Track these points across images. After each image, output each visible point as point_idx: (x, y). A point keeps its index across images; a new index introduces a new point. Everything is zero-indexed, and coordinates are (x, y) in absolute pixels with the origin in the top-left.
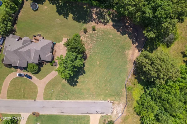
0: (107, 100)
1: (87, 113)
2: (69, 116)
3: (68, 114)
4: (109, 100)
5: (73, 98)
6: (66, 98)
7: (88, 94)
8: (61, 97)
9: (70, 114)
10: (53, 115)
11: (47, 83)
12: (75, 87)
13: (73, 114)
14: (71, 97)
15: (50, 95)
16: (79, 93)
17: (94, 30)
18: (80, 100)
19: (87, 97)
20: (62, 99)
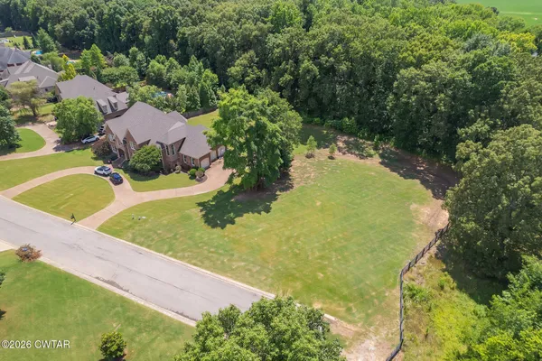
3: (126, 295)
5: (187, 254)
6: (166, 248)
7: (243, 261)
8: (153, 240)
9: (132, 299)
11: (148, 200)
12: (218, 230)
13: (142, 303)
14: (183, 250)
15: (129, 223)
16: (216, 247)
17: (331, 158)
18: (206, 268)
19: (238, 267)
20: (149, 247)
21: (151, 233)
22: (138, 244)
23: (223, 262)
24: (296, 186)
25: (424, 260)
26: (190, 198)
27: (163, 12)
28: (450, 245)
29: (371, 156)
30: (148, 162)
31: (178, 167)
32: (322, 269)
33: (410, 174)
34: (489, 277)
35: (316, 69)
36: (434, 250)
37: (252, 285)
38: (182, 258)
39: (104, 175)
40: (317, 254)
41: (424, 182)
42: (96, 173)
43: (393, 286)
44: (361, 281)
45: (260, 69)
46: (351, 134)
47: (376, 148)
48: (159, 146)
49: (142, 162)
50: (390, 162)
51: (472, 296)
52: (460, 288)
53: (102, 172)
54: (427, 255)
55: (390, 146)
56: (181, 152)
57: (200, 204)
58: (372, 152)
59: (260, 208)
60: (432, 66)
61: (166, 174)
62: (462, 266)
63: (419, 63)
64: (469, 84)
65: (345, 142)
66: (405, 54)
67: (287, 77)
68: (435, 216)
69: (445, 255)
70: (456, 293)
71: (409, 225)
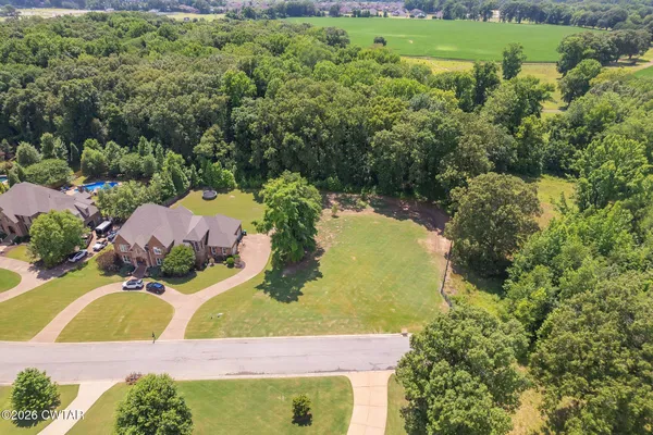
0: (400, 332)
1: (339, 370)
2: (270, 382)
3: (264, 376)
4: (404, 331)
5: (286, 330)
6: (263, 331)
7: (334, 318)
8: (247, 329)
9: (273, 376)
10: (208, 381)
11: (209, 298)
12: (293, 303)
13: (284, 376)
14: (280, 327)
15: (212, 324)
16: (305, 316)
17: (335, 217)
18: (309, 334)
19: (333, 325)
20: (248, 335)
21: (240, 325)
22: (237, 336)
23: (319, 326)
24: (326, 249)
25: (448, 277)
26: (246, 285)
27: (79, 88)
28: (458, 262)
29: (364, 207)
30: (185, 263)
31: (212, 260)
32: (391, 305)
33: (402, 216)
34: (491, 276)
35: (300, 140)
36: (450, 269)
37: (352, 333)
38: (284, 334)
39: (138, 288)
40: (380, 296)
41: (415, 220)
42: (125, 288)
43: (440, 301)
44: (421, 305)
45: (228, 142)
46: (337, 191)
47: (364, 199)
48: (188, 244)
49: (179, 264)
50: (381, 209)
51: (487, 291)
52: (478, 288)
53: (134, 286)
54: (448, 274)
55: (373, 194)
56: (209, 244)
57: (259, 287)
58: (362, 203)
59: (312, 275)
60: (399, 127)
61: (202, 270)
62: (472, 274)
63: (388, 125)
64: (435, 141)
65: (335, 199)
66: (374, 118)
67: (272, 150)
68: (437, 245)
69: (458, 270)
70: (478, 292)
71: (425, 256)
